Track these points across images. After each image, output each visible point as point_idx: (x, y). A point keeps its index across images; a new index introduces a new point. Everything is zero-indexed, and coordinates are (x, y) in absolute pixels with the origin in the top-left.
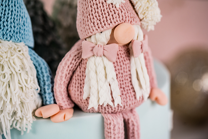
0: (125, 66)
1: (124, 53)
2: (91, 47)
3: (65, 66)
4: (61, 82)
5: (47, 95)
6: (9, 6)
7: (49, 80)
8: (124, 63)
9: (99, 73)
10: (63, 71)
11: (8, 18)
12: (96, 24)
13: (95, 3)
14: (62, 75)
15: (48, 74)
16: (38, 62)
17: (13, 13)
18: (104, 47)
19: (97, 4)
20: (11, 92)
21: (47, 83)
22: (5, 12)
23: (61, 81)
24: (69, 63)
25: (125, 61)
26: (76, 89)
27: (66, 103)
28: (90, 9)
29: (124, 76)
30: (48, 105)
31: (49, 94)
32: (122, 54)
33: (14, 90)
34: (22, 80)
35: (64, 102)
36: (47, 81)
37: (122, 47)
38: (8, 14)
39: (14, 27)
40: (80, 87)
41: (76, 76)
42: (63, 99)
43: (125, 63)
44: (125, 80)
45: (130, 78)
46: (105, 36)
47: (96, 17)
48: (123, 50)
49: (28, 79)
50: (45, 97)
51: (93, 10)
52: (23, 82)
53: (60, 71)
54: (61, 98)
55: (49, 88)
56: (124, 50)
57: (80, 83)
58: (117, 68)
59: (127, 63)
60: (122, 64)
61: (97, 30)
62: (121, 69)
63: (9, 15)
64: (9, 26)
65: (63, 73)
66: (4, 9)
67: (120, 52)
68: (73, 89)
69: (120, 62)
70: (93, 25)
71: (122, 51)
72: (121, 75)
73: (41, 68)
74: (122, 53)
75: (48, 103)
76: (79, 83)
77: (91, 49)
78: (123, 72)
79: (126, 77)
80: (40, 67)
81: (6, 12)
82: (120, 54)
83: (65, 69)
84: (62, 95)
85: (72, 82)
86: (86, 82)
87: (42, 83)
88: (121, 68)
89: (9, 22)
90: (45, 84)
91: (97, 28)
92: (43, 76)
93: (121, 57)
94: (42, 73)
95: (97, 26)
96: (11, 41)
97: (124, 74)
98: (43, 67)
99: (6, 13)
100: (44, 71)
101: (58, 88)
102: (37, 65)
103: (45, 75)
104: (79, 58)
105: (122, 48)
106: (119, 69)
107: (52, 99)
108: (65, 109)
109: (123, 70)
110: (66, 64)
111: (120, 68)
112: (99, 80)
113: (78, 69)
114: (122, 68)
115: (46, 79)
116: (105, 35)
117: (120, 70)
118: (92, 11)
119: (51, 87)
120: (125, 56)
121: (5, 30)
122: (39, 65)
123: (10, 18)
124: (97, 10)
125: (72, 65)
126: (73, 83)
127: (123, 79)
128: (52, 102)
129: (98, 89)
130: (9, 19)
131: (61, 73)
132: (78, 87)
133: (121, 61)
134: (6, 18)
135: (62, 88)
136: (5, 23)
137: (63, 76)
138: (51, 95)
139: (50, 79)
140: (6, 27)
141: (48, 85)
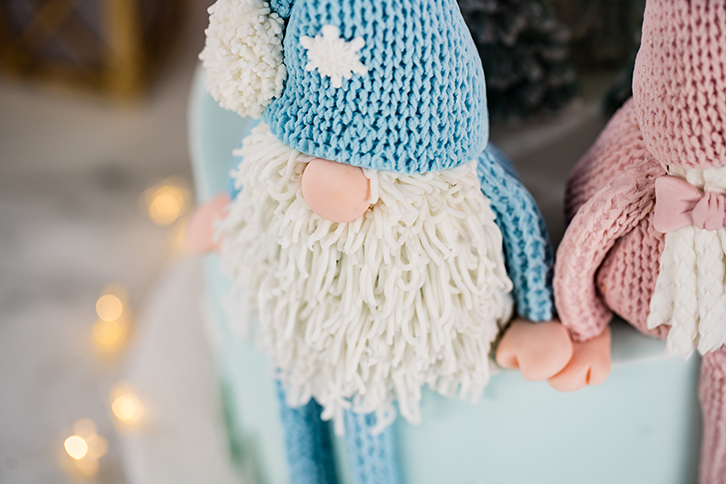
2: (686, 201)
3: (596, 231)
4: (579, 272)
5: (532, 297)
6: (423, 63)
7: (539, 254)
9: (706, 273)
10: (586, 244)
11: (421, 102)
12: (707, 143)
13: (708, 78)
14: (584, 255)
15: (537, 236)
16: (505, 201)
17: (436, 83)
18: (725, 205)
19: (714, 81)
20: (429, 318)
21: (532, 263)
22: (411, 85)
23: (579, 268)
24: (607, 225)
26: (626, 291)
27: (592, 322)
28: (689, 89)
30: (532, 322)
31: (539, 292)
33: (440, 315)
34: (459, 271)
35: (586, 320)
36: (534, 256)
38: (422, 90)
39: (441, 128)
40: (637, 288)
41: (625, 254)
42: (581, 311)
47: (709, 119)
49: (477, 269)
50: (526, 301)
51: (701, 97)
52: (462, 280)
53: (579, 242)
54: (577, 310)
55: (540, 277)
57: (638, 276)
61: (711, 161)
63: (426, 94)
64: (425, 131)
65: (587, 250)
66: (410, 78)
68: (613, 287)
70: (697, 145)
73: (516, 220)
75: (533, 317)
76: (634, 275)
77: (685, 206)
80: (513, 216)
81: (415, 85)
83: (593, 239)
84: (580, 302)
85: (613, 267)
86: (660, 285)
87: (516, 262)
89: (426, 117)
90: (525, 265)
91: (711, 156)
92: (522, 243)
94: (518, 232)
95: (710, 152)
96: (431, 175)
98: (522, 215)
99: (416, 90)
100: (524, 226)
101: (569, 287)
102: (502, 208)
103: (529, 239)
104: (640, 209)
107: (548, 306)
108: (588, 341)
110: (598, 225)
112: (702, 291)
113: (635, 235)
115: (529, 251)
118: (695, 98)
119: (544, 276)
121: (413, 145)
122: (510, 210)
123: (427, 102)
124: (713, 101)
125: (618, 226)
126: (617, 269)
128: (548, 316)
129: (697, 312)
130: (424, 109)
131: (581, 247)
132: (631, 285)
134: (415, 104)
135: (580, 287)
136: (411, 122)
137: (588, 257)
138: (546, 295)
139: (542, 251)
140: (416, 137)
141: (537, 269)
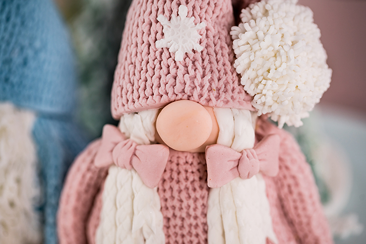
0: (191, 202)
1: (198, 170)
8: (191, 195)
13: (134, 42)
18: (135, 149)
19: (137, 46)
25: (195, 190)
28: (125, 53)
29: (186, 225)
32: (193, 172)
37: (195, 155)
43: (193, 195)
44: (191, 236)
45: (206, 232)
46: (140, 123)
47: (129, 74)
48: (195, 163)
51: (129, 58)
56: (199, 163)
58: (169, 204)
59: (198, 196)
60: (184, 195)
61: (124, 106)
62: (181, 209)
67: (188, 167)
69: (180, 191)
71: (192, 164)
72: (179, 222)
74: (190, 170)
77: (112, 147)
78: (184, 215)
79: (193, 228)
82: (186, 171)
88: (181, 205)
93: (187, 179)
97: (187, 222)
105: (194, 157)
106: (174, 207)
109: (185, 210)
111: (176, 203)
114: (184, 205)
116: (142, 122)
117: (177, 209)
120: (197, 178)
124: (133, 60)
127: (185, 232)
133: (183, 187)
